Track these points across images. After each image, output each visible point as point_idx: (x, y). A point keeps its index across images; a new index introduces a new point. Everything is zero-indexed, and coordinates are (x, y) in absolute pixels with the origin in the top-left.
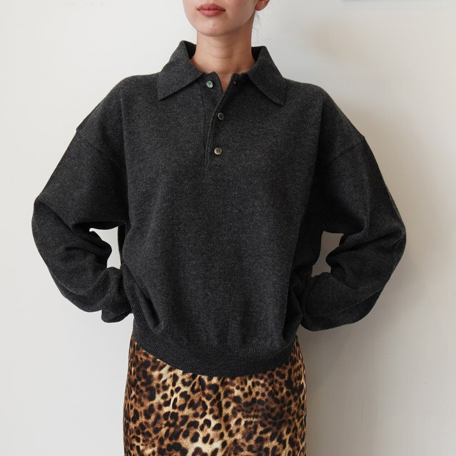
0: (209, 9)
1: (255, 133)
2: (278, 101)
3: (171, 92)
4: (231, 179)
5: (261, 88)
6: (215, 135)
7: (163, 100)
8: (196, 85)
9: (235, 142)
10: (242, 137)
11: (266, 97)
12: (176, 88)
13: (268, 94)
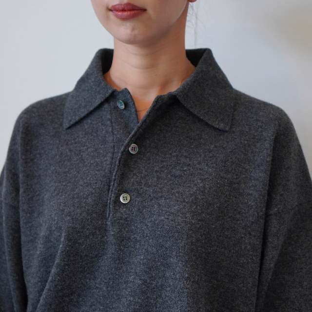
0: (123, 10)
1: (178, 173)
2: (221, 126)
3: (77, 118)
4: (138, 238)
5: (195, 111)
6: (123, 177)
7: (69, 128)
8: (106, 106)
9: (149, 186)
10: (158, 178)
11: (200, 120)
12: (83, 112)
13: (206, 119)
